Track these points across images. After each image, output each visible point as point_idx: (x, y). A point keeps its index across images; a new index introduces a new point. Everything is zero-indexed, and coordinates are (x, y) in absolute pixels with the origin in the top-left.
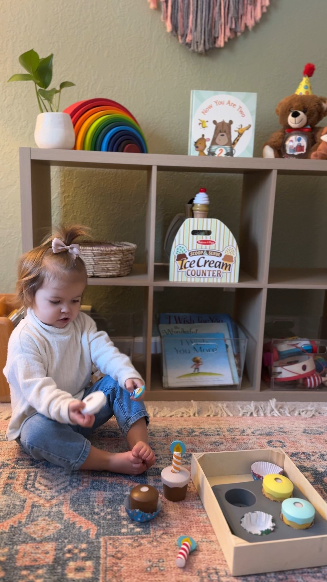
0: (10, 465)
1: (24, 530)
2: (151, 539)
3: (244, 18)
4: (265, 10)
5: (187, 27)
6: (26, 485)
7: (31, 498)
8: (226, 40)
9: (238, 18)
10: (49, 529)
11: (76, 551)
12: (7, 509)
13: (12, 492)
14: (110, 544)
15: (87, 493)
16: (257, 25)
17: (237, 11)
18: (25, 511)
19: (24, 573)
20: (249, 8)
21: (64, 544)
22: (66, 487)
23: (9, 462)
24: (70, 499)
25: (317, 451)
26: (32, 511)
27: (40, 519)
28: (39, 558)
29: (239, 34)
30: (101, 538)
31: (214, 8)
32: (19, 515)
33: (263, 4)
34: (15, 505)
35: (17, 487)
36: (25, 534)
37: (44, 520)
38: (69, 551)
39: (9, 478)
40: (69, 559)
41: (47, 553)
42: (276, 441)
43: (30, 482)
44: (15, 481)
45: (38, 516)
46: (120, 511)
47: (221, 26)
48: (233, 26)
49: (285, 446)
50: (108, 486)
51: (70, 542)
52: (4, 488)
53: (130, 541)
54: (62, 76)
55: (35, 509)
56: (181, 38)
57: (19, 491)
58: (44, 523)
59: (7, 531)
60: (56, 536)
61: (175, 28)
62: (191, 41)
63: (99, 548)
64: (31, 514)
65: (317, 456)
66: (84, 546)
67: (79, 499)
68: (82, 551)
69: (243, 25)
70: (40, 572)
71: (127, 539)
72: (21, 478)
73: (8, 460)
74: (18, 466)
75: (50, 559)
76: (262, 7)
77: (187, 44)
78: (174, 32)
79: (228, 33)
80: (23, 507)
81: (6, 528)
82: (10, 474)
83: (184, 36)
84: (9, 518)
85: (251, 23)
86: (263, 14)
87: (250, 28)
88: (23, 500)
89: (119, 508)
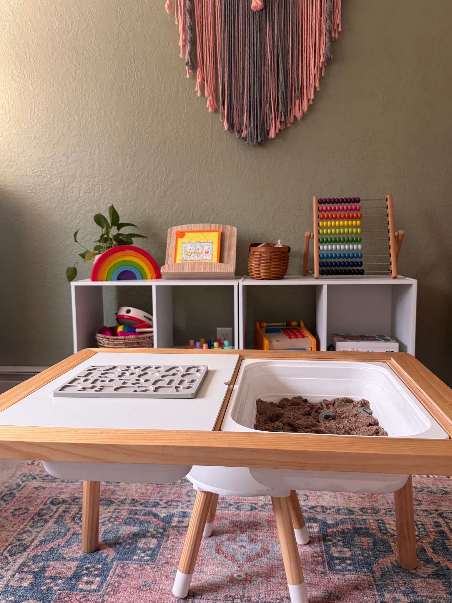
0: (68, 501)
1: (60, 551)
2: (154, 566)
3: (292, 111)
4: (311, 103)
5: (243, 124)
6: (75, 517)
7: (74, 528)
8: (277, 131)
9: (287, 112)
10: (78, 553)
11: (92, 569)
12: (54, 535)
13: (62, 522)
14: (120, 566)
15: (119, 527)
16: (305, 116)
17: (285, 106)
18: (66, 537)
19: (48, 581)
20: (297, 102)
21: (85, 563)
22: (105, 521)
23: (68, 500)
24: (104, 531)
25: (336, 505)
26: (71, 538)
27: (75, 544)
28: (63, 572)
29: (289, 125)
30: (115, 561)
31: (265, 105)
32: (60, 540)
33: (309, 98)
34: (60, 532)
35: (67, 519)
36: (60, 554)
37: (78, 545)
38: (87, 569)
39: (64, 512)
40: (84, 575)
41: (71, 568)
42: (302, 494)
43: (78, 515)
44: (68, 514)
45: (74, 542)
46: (138, 543)
47: (272, 120)
48: (283, 119)
49: (308, 500)
50: (138, 522)
51: (89, 563)
52: (57, 518)
53: (136, 566)
54: (139, 173)
55: (75, 536)
56: (238, 134)
57: (68, 522)
58: (77, 547)
59: (47, 550)
60: (82, 558)
61: (231, 126)
62: (246, 135)
63: (111, 569)
64: (69, 540)
65: (334, 510)
66: (100, 566)
67: (110, 531)
68: (97, 569)
69: (292, 117)
70: (60, 581)
71: (135, 564)
72: (73, 512)
73: (68, 498)
74: (74, 503)
75: (69, 574)
76: (309, 100)
77: (243, 138)
78: (231, 129)
79: (278, 125)
80: (66, 534)
81: (47, 548)
82: (65, 508)
83: (240, 131)
84: (52, 542)
85: (299, 115)
86: (310, 107)
87: (299, 118)
88: (68, 529)
89: (139, 541)
